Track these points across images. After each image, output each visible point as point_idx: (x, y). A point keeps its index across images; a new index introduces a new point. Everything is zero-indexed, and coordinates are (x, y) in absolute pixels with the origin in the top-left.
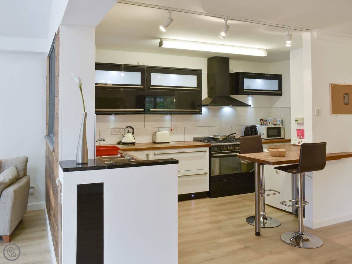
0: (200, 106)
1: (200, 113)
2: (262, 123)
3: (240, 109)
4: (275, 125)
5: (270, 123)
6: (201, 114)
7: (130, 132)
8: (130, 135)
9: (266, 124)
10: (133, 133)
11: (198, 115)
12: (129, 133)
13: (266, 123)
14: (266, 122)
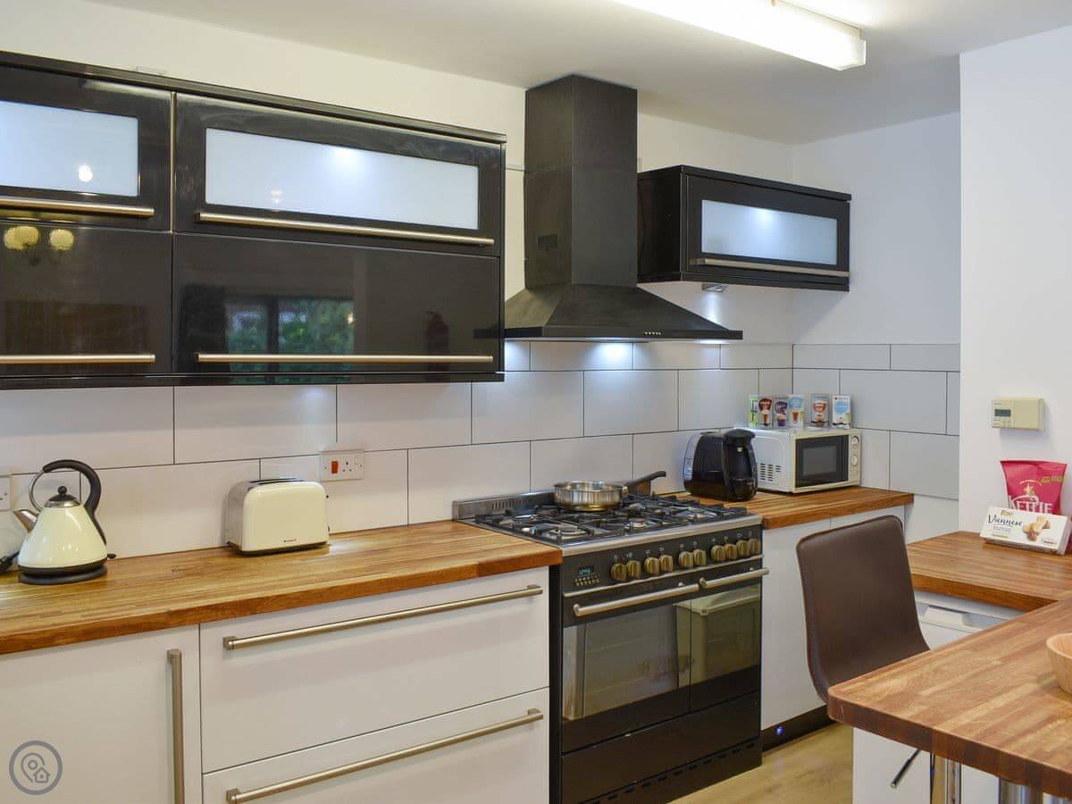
0: (496, 334)
1: (493, 372)
2: (766, 416)
3: (673, 350)
4: (820, 423)
5: (795, 415)
6: (501, 378)
7: (70, 498)
8: (73, 515)
9: (781, 423)
10: (92, 506)
11: (480, 387)
12: (67, 504)
13: (782, 417)
14: (782, 411)
